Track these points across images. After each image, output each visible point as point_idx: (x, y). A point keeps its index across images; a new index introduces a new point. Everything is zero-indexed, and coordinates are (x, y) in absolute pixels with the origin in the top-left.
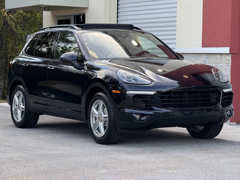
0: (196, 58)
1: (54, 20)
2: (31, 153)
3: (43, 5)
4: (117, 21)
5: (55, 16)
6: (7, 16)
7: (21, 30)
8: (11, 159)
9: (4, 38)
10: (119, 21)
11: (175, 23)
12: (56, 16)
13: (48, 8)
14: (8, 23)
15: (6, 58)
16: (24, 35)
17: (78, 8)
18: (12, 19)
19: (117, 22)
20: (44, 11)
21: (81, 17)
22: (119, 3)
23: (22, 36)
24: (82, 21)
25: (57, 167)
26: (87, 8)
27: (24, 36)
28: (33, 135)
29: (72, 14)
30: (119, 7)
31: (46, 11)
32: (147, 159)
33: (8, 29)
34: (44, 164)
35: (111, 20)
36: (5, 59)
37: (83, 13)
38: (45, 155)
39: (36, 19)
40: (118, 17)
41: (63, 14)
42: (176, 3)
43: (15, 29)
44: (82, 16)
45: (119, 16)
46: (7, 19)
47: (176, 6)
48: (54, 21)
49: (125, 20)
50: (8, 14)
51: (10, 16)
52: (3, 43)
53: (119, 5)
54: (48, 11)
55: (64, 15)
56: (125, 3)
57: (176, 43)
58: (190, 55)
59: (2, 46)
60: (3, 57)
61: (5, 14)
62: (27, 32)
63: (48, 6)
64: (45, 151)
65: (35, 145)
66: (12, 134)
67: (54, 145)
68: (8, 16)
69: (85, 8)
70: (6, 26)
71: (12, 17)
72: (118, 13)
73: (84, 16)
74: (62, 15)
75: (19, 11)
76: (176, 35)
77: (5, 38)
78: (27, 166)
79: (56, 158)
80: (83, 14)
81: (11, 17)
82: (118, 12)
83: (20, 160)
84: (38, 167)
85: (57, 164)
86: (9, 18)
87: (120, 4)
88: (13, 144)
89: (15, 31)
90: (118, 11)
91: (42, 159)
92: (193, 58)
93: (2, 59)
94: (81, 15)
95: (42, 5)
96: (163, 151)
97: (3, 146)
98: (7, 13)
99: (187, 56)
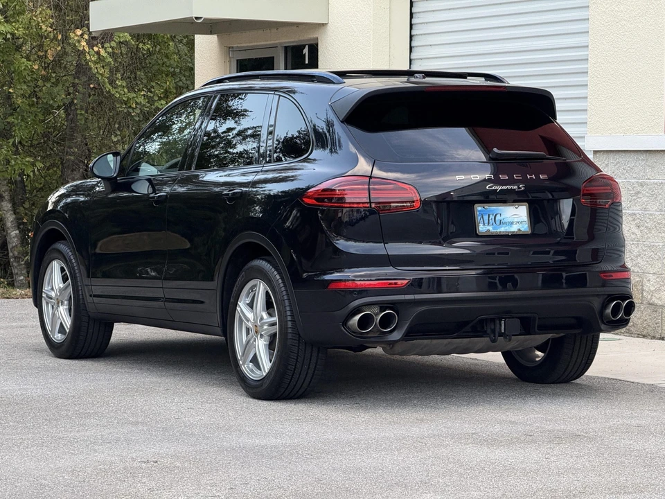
0: (648, 163)
1: (228, 60)
2: (207, 445)
3: (201, 18)
4: (411, 60)
5: (228, 50)
6: (87, 49)
7: (126, 90)
8: (154, 462)
9: (79, 112)
10: (414, 59)
11: (586, 66)
12: (232, 47)
13: (211, 26)
14: (91, 69)
15: (85, 167)
16: (137, 103)
17: (297, 25)
18: (100, 58)
19: (410, 64)
20: (198, 35)
21: (306, 51)
22: (414, 10)
23: (130, 107)
24: (307, 62)
25: (291, 485)
26: (323, 25)
27: (134, 106)
28: (198, 390)
29: (280, 43)
30: (414, 21)
31: (203, 36)
32: (544, 460)
33: (92, 86)
34: (251, 478)
35: (392, 57)
36: (81, 170)
37: (310, 39)
38: (246, 451)
39: (167, 56)
40: (413, 49)
41: (253, 43)
42: (586, 9)
43: (111, 88)
44: (307, 47)
45: (417, 47)
46: (88, 57)
47: (587, 17)
48: (228, 64)
49: (434, 58)
50: (91, 46)
51: (96, 49)
52: (76, 126)
53: (414, 15)
54: (211, 34)
55: (257, 46)
56: (434, 11)
57: (586, 123)
58: (628, 155)
59: (72, 135)
60: (77, 164)
61: (84, 43)
62: (144, 95)
63: (211, 20)
64: (244, 436)
65: (210, 421)
66: (135, 387)
67: (264, 420)
68: (91, 50)
69: (317, 24)
70: (84, 79)
71: (102, 52)
72: (413, 38)
73: (314, 49)
74: (252, 46)
75: (121, 35)
76: (587, 98)
77: (83, 112)
78: (203, 482)
79: (281, 459)
80: (312, 42)
81: (98, 53)
82: (411, 37)
83: (178, 464)
84: (236, 485)
85: (288, 478)
86: (94, 56)
87: (419, 13)
88: (146, 417)
89: (109, 92)
90: (412, 34)
91: (241, 460)
92: (637, 165)
93: (72, 171)
94: (304, 46)
95: (196, 18)
96: (585, 437)
97: (118, 423)
98: (88, 42)
99: (621, 159)
